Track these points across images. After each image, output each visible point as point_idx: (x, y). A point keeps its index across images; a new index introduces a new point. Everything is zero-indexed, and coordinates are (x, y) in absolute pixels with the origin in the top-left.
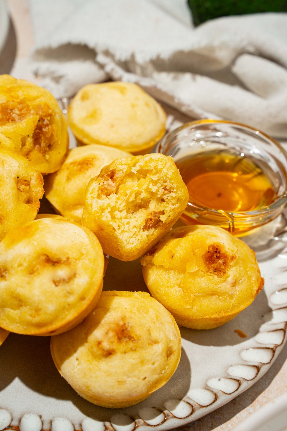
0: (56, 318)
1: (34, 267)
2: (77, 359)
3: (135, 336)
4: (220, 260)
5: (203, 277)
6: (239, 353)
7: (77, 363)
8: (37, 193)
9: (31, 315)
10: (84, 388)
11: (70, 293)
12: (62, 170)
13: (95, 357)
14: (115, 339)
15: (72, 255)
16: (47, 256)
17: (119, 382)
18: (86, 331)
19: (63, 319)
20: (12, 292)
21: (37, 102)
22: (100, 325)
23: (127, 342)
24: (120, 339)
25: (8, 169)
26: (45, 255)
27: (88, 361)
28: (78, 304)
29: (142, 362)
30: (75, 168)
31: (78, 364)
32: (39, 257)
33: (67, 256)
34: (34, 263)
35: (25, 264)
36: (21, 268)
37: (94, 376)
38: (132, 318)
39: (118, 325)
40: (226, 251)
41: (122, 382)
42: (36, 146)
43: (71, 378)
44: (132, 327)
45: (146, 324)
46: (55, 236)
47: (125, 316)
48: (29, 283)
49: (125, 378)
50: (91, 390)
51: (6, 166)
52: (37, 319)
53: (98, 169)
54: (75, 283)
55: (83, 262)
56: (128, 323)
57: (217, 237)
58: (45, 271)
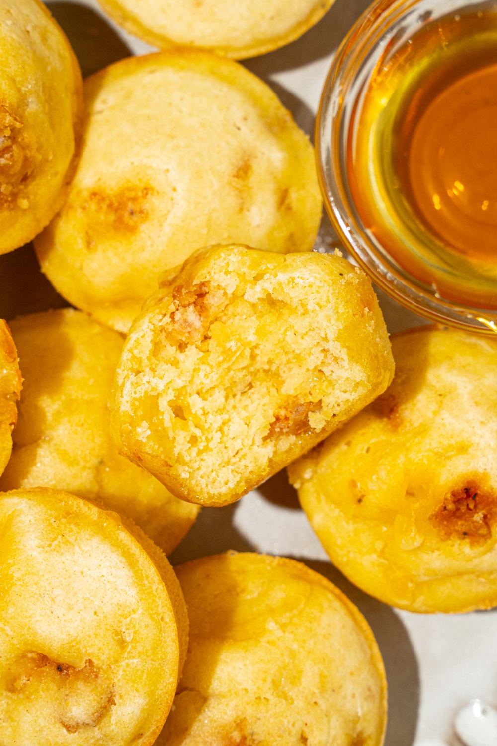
1: (15, 680)
4: (476, 516)
5: (436, 551)
12: (71, 207)
15: (98, 650)
16: (42, 654)
26: (36, 651)
30: (102, 217)
33: (87, 657)
34: (13, 670)
38: (259, 719)
39: (229, 741)
40: (492, 489)
44: (260, 742)
45: (293, 725)
47: (245, 719)
48: (9, 716)
53: (161, 226)
54: (114, 720)
55: (128, 665)
56: (252, 734)
57: (470, 451)
58: (42, 693)
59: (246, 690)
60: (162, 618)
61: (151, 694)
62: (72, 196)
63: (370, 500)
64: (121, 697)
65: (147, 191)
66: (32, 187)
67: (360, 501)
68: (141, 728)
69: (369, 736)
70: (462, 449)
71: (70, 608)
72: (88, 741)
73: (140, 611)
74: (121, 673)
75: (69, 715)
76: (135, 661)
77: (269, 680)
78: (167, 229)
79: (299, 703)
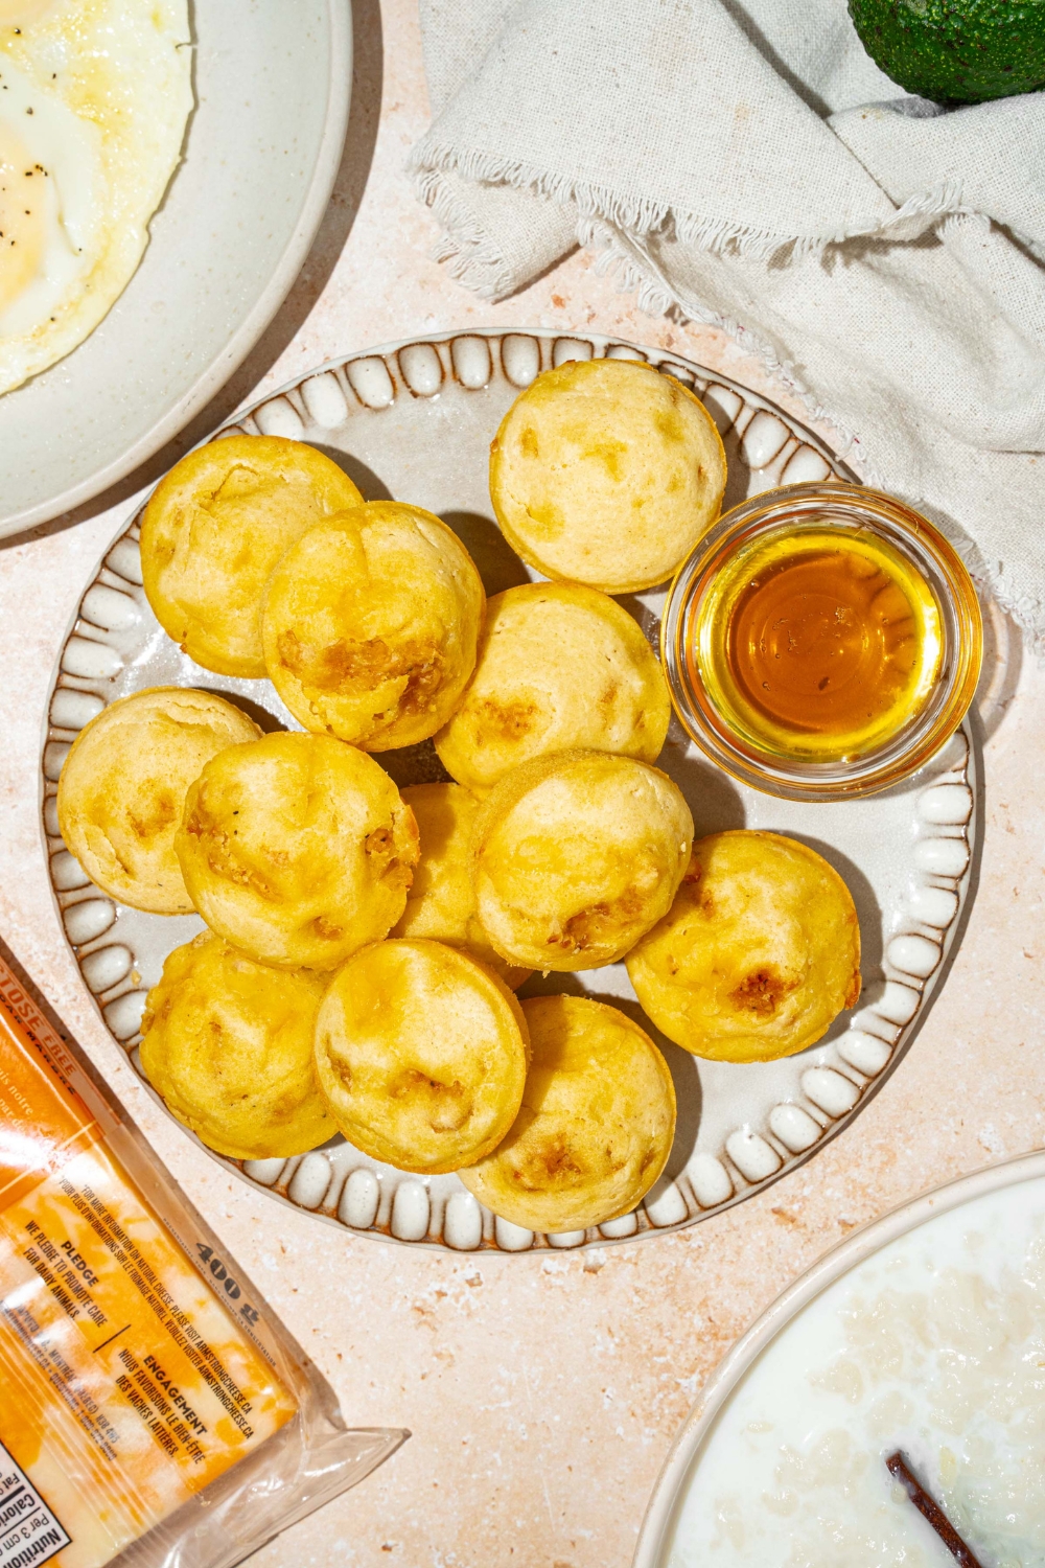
1: (399, 1087)
2: (481, 1177)
3: (580, 1165)
4: (765, 995)
5: (729, 1018)
6: (801, 1074)
7: (481, 1181)
8: (407, 853)
12: (467, 710)
14: (545, 1175)
15: (466, 1074)
16: (421, 1073)
21: (407, 634)
23: (565, 1174)
24: (552, 1171)
25: (345, 833)
29: (592, 1198)
30: (493, 723)
32: (404, 1074)
33: (455, 1080)
34: (398, 1081)
36: (375, 1084)
39: (551, 1148)
40: (781, 975)
42: (408, 708)
44: (576, 1150)
45: (602, 1142)
47: (565, 1133)
48: (390, 1114)
51: (340, 827)
53: (540, 737)
54: (471, 1127)
55: (486, 1087)
56: (570, 1145)
57: (767, 946)
58: (417, 1101)
59: (568, 1111)
60: (515, 1054)
61: (500, 1110)
62: (469, 701)
63: (684, 974)
64: (478, 1110)
65: (532, 709)
66: (440, 695)
67: (674, 973)
68: (490, 1133)
69: (659, 1153)
70: (760, 944)
71: (446, 1041)
72: (449, 1140)
73: (499, 1047)
74: (480, 1093)
75: (438, 1120)
76: (492, 1085)
77: (587, 1105)
78: (544, 740)
79: (608, 1124)
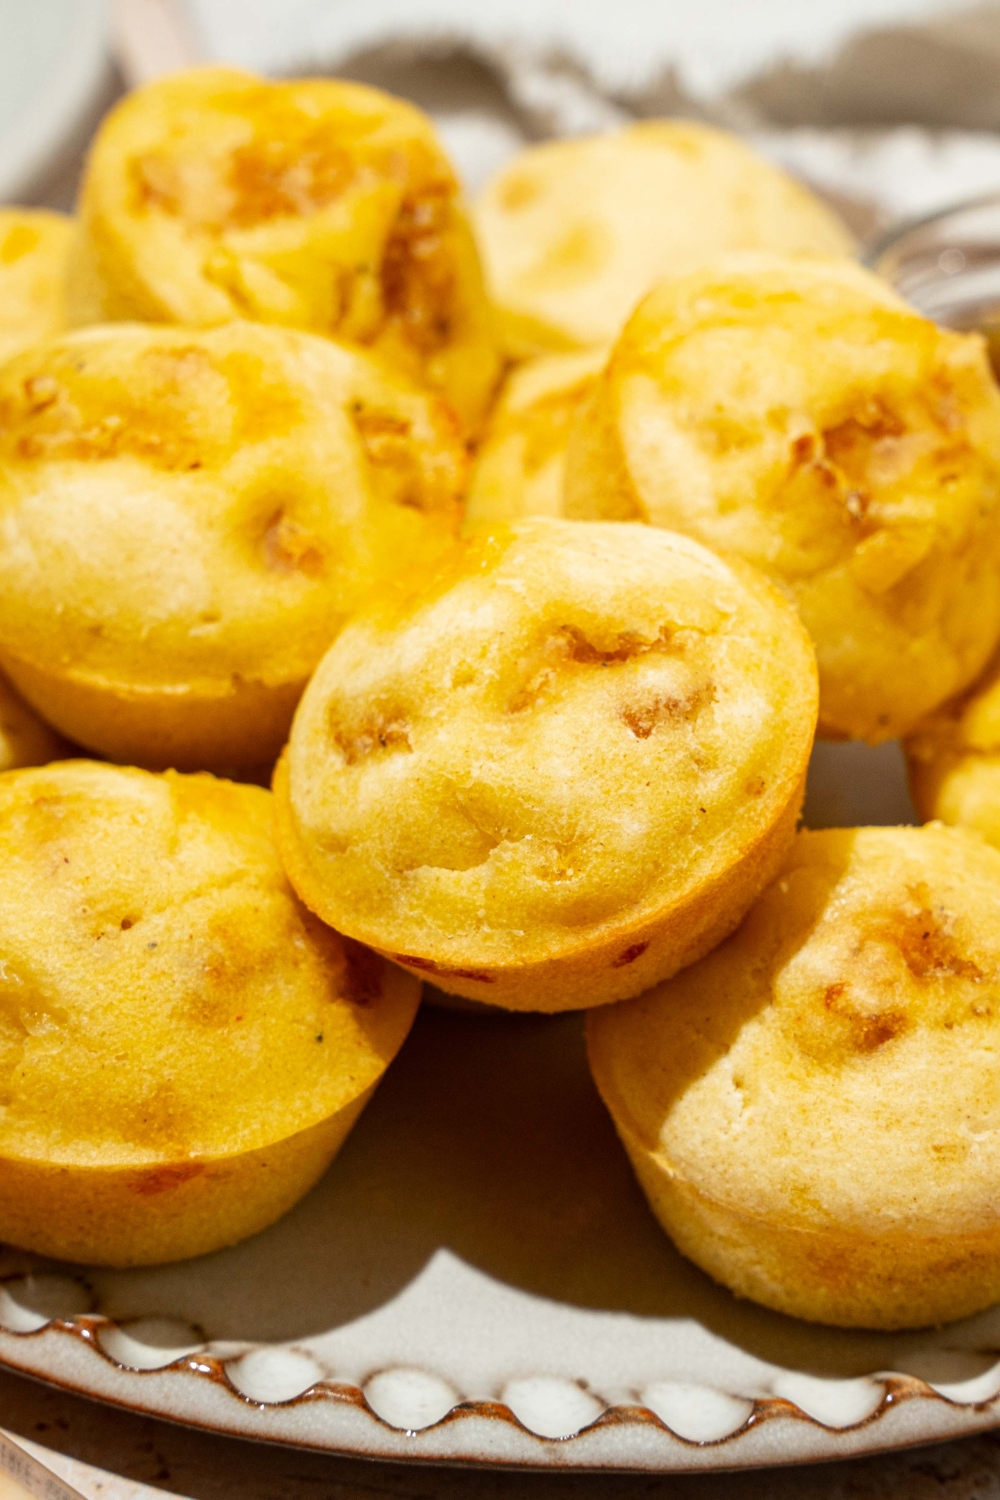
0: (651, 875)
1: (528, 680)
2: (738, 1085)
3: (976, 959)
7: (738, 1095)
9: (544, 873)
10: (783, 1202)
11: (702, 762)
13: (819, 1055)
14: (902, 972)
15: (685, 615)
16: (576, 634)
17: (937, 1149)
18: (760, 965)
19: (682, 874)
20: (448, 785)
21: (378, 139)
22: (819, 929)
23: (948, 981)
24: (917, 971)
26: (564, 628)
27: (792, 1076)
28: (741, 810)
31: (746, 1102)
32: (541, 640)
33: (662, 623)
34: (523, 662)
35: (488, 672)
36: (471, 689)
37: (829, 1134)
38: (950, 889)
39: (899, 917)
41: (952, 1148)
42: (394, 320)
43: (720, 1168)
44: (957, 922)
46: (594, 554)
47: (924, 885)
48: (516, 741)
49: (962, 1130)
50: (815, 1203)
52: (573, 885)
64: (726, 690)
72: (674, 752)
74: (724, 647)
76: (746, 640)
